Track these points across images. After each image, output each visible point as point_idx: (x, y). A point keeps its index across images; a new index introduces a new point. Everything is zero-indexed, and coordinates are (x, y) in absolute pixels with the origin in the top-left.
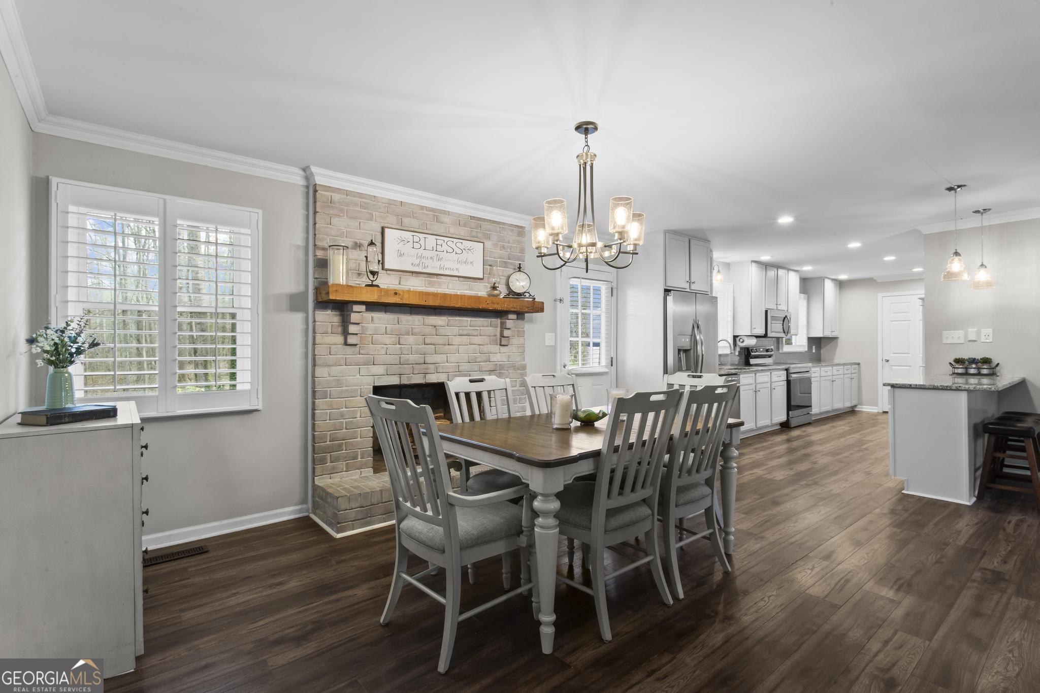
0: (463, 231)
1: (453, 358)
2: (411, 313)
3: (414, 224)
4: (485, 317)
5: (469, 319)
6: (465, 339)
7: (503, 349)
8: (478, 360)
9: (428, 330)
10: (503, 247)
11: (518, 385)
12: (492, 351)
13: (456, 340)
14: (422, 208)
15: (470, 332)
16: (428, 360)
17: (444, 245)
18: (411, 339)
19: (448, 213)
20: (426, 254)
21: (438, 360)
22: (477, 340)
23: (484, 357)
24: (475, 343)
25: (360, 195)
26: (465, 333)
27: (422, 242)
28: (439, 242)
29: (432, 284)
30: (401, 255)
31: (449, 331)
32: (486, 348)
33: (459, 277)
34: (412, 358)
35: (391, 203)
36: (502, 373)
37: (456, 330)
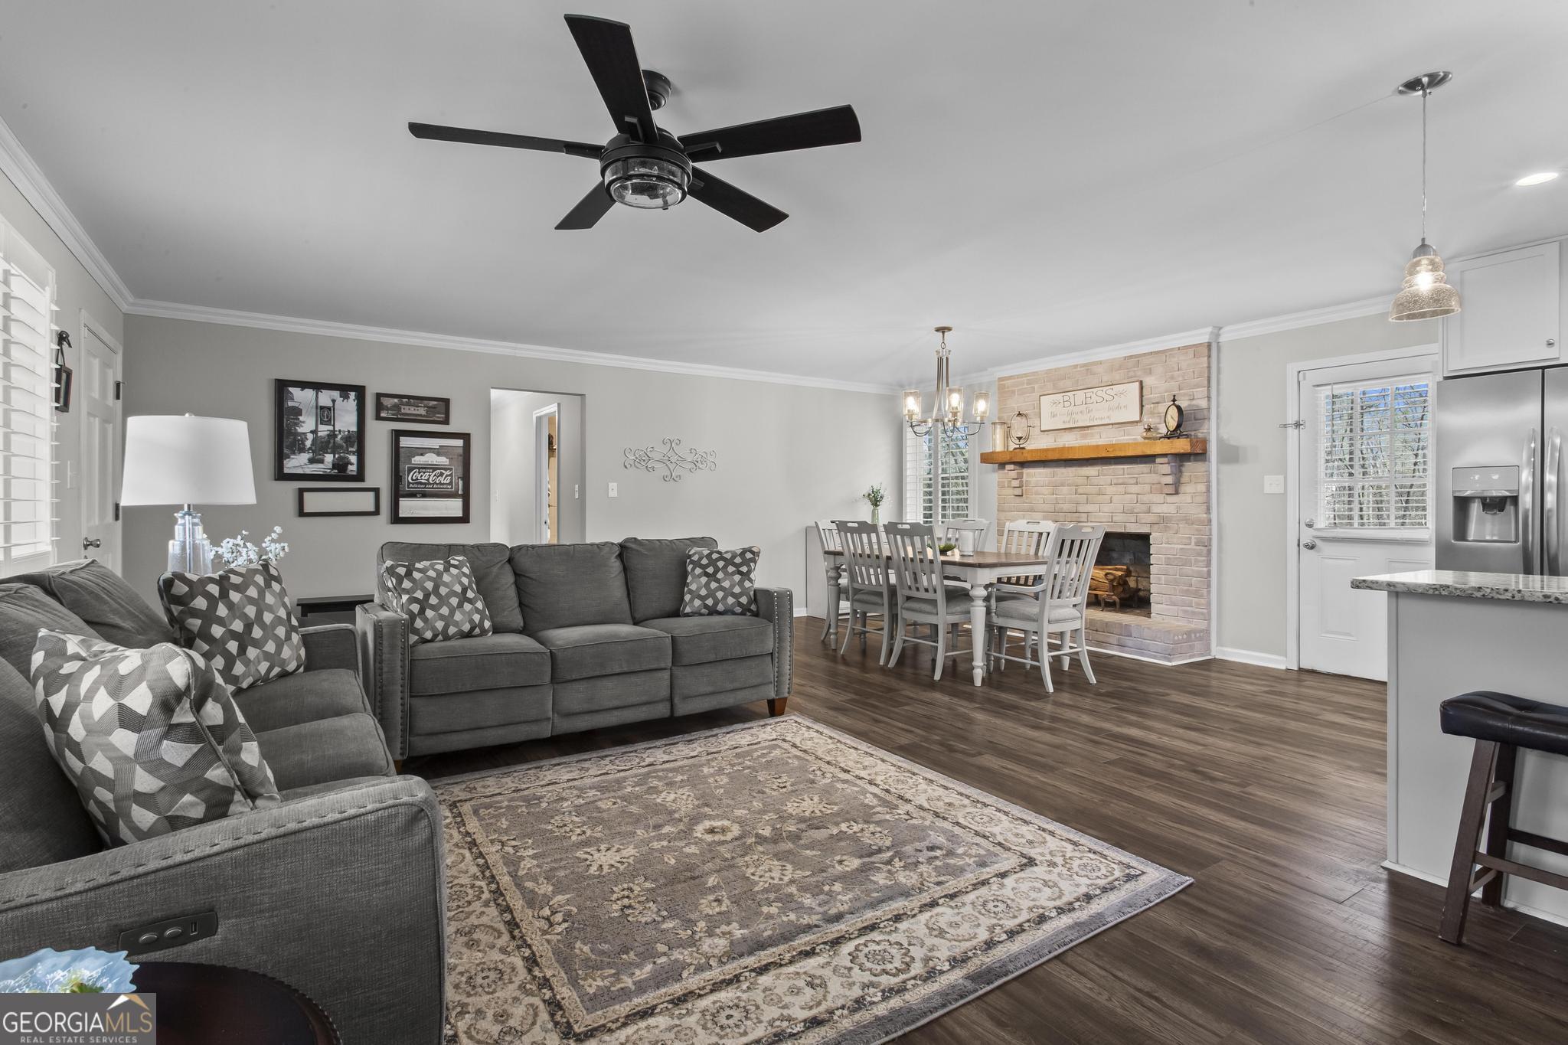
0: (1117, 376)
1: (1106, 508)
2: (1065, 466)
3: (1067, 384)
4: (1145, 463)
5: (1125, 467)
6: (1121, 488)
7: (1170, 499)
8: (1135, 511)
9: (1080, 481)
10: (1172, 378)
11: (1193, 543)
12: (1155, 500)
13: (1110, 490)
14: (1076, 366)
15: (1126, 481)
16: (1081, 509)
17: (1094, 396)
18: (1065, 489)
19: (1101, 363)
20: (1076, 409)
21: (1090, 510)
22: (1134, 489)
23: (1144, 508)
24: (1133, 492)
25: (1025, 375)
26: (1120, 481)
27: (1072, 400)
28: (1088, 395)
29: (1084, 437)
30: (1054, 416)
31: (1102, 480)
32: (1145, 498)
33: (1113, 424)
34: (1066, 507)
35: (1048, 372)
36: (1168, 527)
37: (1108, 479)
